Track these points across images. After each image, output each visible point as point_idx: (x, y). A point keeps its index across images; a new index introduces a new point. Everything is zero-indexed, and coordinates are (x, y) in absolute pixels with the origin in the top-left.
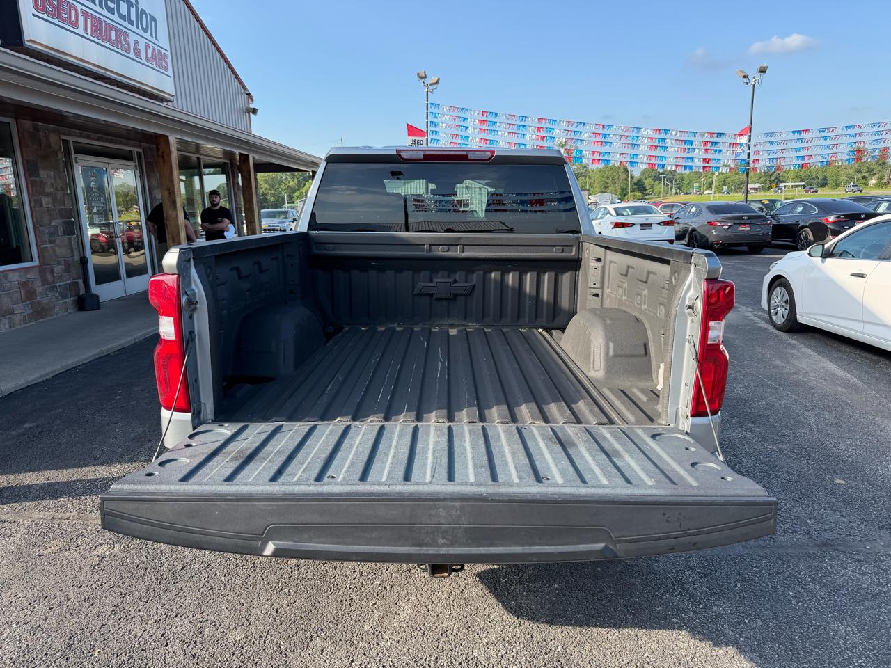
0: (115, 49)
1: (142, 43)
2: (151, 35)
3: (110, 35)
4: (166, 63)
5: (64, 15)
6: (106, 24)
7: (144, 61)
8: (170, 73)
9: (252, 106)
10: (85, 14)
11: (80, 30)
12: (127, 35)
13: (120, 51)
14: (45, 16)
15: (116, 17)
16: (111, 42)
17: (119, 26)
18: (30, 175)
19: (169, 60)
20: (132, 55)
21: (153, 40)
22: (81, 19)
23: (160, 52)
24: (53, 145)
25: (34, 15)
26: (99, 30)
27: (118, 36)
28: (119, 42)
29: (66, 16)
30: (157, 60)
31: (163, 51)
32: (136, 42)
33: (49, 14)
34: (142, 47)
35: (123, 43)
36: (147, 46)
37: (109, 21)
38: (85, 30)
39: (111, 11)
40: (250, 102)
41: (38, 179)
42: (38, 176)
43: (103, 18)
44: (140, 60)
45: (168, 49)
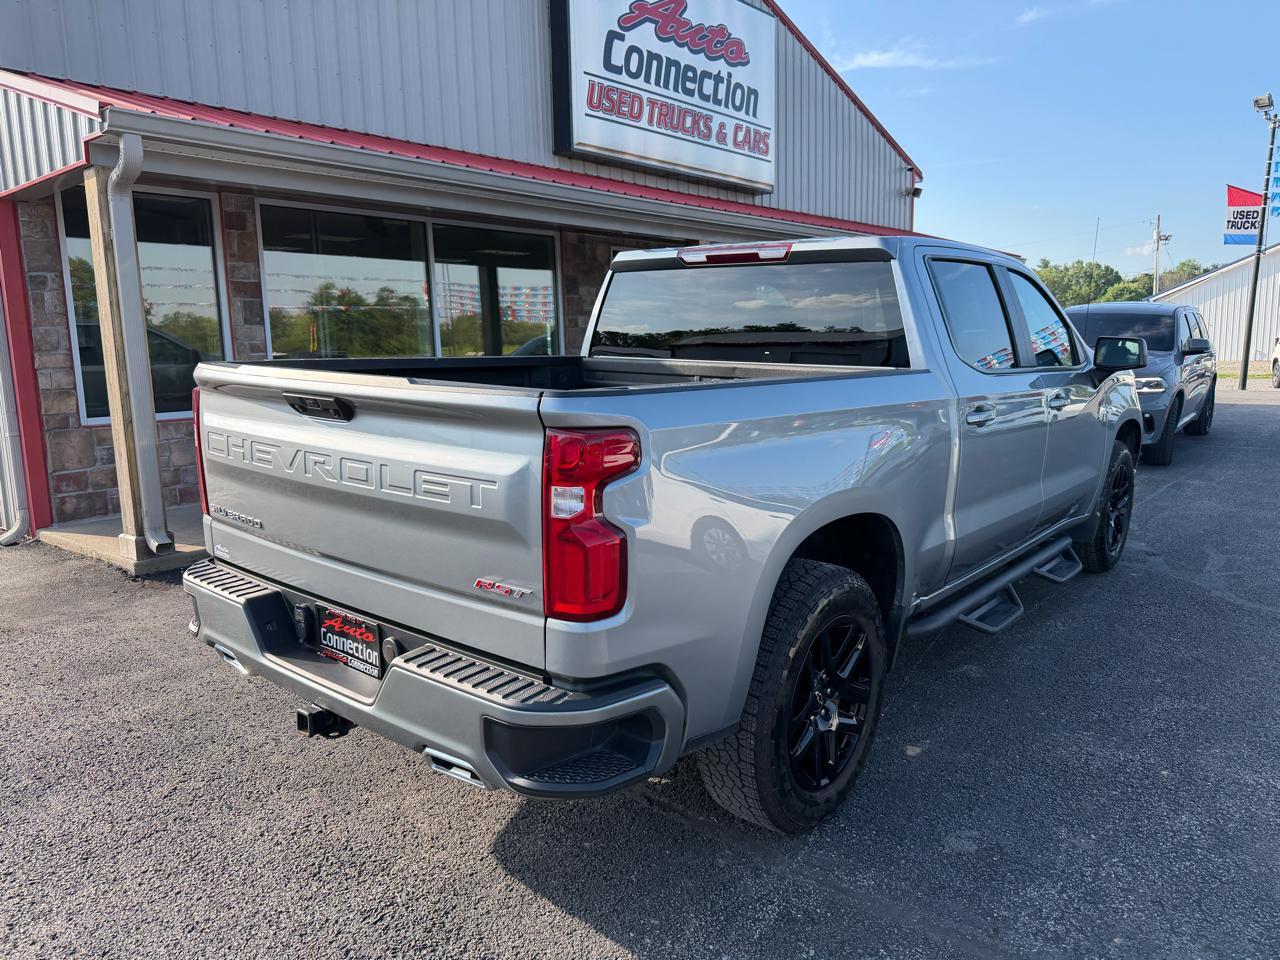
0: (690, 138)
1: (730, 125)
2: (747, 113)
3: (684, 122)
4: (767, 145)
5: (624, 109)
6: (680, 108)
7: (730, 146)
8: (771, 156)
9: (917, 186)
10: (652, 103)
11: (644, 123)
12: (709, 119)
13: (696, 139)
14: (600, 114)
15: (696, 100)
16: (685, 131)
17: (698, 110)
18: (568, 292)
19: (771, 142)
20: (713, 141)
21: (750, 118)
22: (646, 110)
23: (757, 133)
24: (599, 258)
25: (587, 115)
26: (670, 119)
27: (695, 122)
28: (699, 128)
29: (626, 109)
30: (754, 143)
31: (763, 130)
32: (722, 126)
33: (607, 111)
34: (729, 131)
35: (702, 128)
36: (738, 128)
37: (684, 106)
38: (650, 121)
39: (690, 93)
40: (917, 179)
41: (576, 296)
42: (576, 293)
43: (676, 103)
44: (725, 147)
45: (773, 127)
